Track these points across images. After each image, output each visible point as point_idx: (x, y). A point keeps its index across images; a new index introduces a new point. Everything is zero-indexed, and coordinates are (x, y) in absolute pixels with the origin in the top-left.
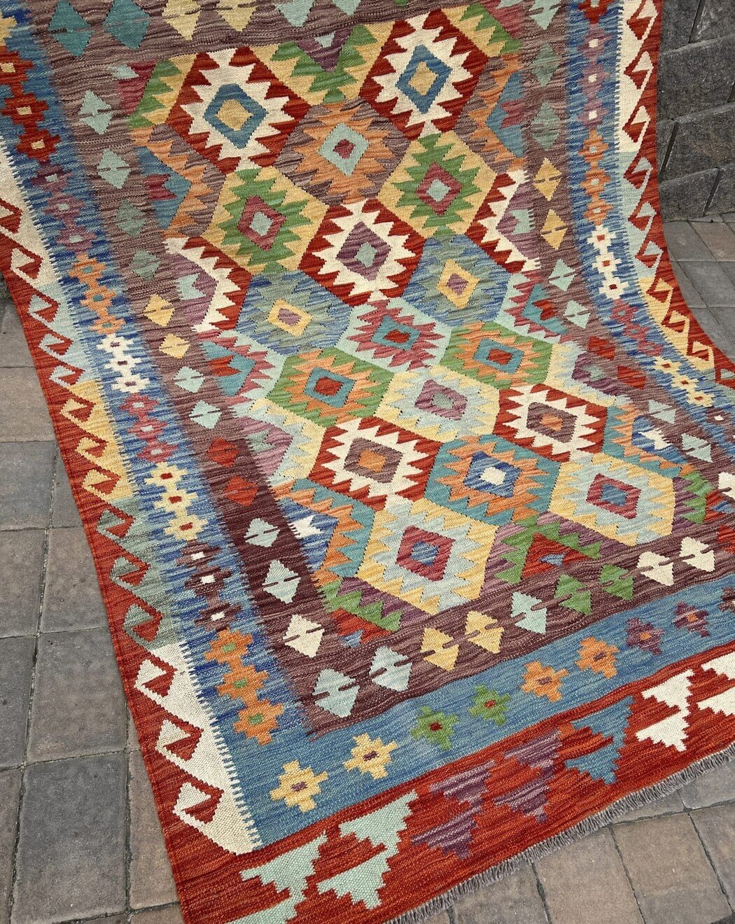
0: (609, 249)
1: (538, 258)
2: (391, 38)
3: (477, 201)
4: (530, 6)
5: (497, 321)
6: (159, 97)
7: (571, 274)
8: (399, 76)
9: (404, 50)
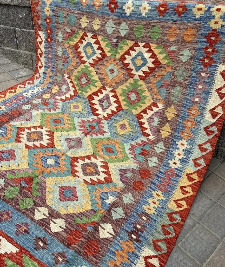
0: (183, 150)
1: (155, 137)
2: (133, 46)
3: (144, 107)
4: (180, 53)
5: (125, 144)
6: (74, 39)
7: (163, 149)
8: (132, 58)
9: (135, 51)
